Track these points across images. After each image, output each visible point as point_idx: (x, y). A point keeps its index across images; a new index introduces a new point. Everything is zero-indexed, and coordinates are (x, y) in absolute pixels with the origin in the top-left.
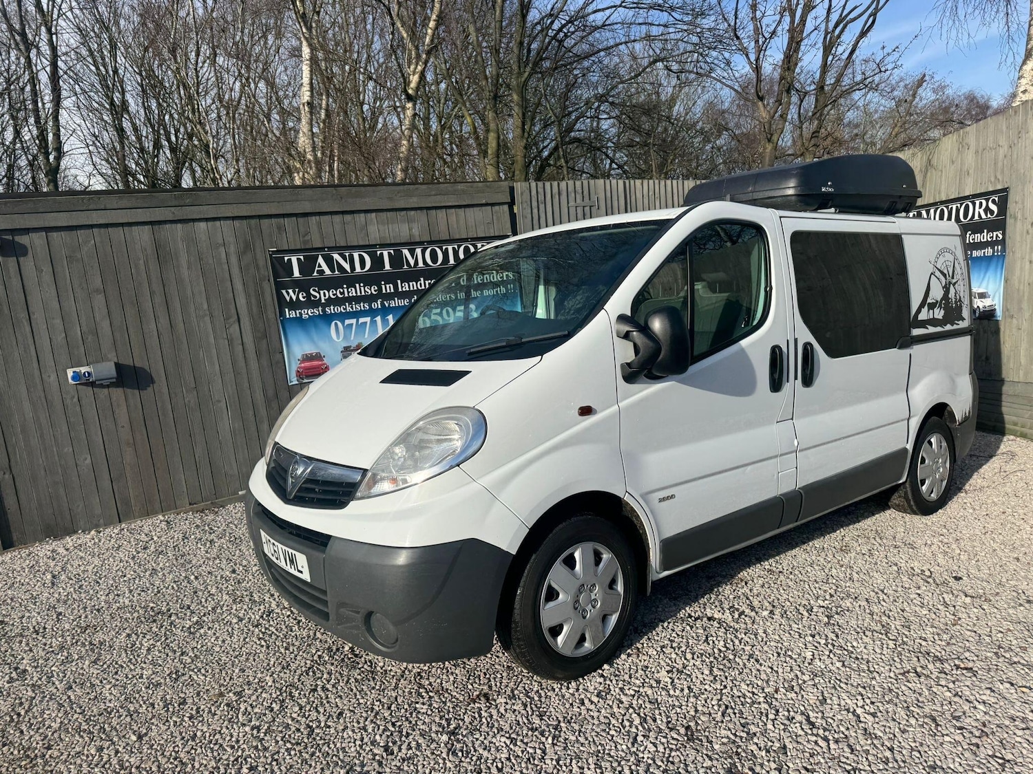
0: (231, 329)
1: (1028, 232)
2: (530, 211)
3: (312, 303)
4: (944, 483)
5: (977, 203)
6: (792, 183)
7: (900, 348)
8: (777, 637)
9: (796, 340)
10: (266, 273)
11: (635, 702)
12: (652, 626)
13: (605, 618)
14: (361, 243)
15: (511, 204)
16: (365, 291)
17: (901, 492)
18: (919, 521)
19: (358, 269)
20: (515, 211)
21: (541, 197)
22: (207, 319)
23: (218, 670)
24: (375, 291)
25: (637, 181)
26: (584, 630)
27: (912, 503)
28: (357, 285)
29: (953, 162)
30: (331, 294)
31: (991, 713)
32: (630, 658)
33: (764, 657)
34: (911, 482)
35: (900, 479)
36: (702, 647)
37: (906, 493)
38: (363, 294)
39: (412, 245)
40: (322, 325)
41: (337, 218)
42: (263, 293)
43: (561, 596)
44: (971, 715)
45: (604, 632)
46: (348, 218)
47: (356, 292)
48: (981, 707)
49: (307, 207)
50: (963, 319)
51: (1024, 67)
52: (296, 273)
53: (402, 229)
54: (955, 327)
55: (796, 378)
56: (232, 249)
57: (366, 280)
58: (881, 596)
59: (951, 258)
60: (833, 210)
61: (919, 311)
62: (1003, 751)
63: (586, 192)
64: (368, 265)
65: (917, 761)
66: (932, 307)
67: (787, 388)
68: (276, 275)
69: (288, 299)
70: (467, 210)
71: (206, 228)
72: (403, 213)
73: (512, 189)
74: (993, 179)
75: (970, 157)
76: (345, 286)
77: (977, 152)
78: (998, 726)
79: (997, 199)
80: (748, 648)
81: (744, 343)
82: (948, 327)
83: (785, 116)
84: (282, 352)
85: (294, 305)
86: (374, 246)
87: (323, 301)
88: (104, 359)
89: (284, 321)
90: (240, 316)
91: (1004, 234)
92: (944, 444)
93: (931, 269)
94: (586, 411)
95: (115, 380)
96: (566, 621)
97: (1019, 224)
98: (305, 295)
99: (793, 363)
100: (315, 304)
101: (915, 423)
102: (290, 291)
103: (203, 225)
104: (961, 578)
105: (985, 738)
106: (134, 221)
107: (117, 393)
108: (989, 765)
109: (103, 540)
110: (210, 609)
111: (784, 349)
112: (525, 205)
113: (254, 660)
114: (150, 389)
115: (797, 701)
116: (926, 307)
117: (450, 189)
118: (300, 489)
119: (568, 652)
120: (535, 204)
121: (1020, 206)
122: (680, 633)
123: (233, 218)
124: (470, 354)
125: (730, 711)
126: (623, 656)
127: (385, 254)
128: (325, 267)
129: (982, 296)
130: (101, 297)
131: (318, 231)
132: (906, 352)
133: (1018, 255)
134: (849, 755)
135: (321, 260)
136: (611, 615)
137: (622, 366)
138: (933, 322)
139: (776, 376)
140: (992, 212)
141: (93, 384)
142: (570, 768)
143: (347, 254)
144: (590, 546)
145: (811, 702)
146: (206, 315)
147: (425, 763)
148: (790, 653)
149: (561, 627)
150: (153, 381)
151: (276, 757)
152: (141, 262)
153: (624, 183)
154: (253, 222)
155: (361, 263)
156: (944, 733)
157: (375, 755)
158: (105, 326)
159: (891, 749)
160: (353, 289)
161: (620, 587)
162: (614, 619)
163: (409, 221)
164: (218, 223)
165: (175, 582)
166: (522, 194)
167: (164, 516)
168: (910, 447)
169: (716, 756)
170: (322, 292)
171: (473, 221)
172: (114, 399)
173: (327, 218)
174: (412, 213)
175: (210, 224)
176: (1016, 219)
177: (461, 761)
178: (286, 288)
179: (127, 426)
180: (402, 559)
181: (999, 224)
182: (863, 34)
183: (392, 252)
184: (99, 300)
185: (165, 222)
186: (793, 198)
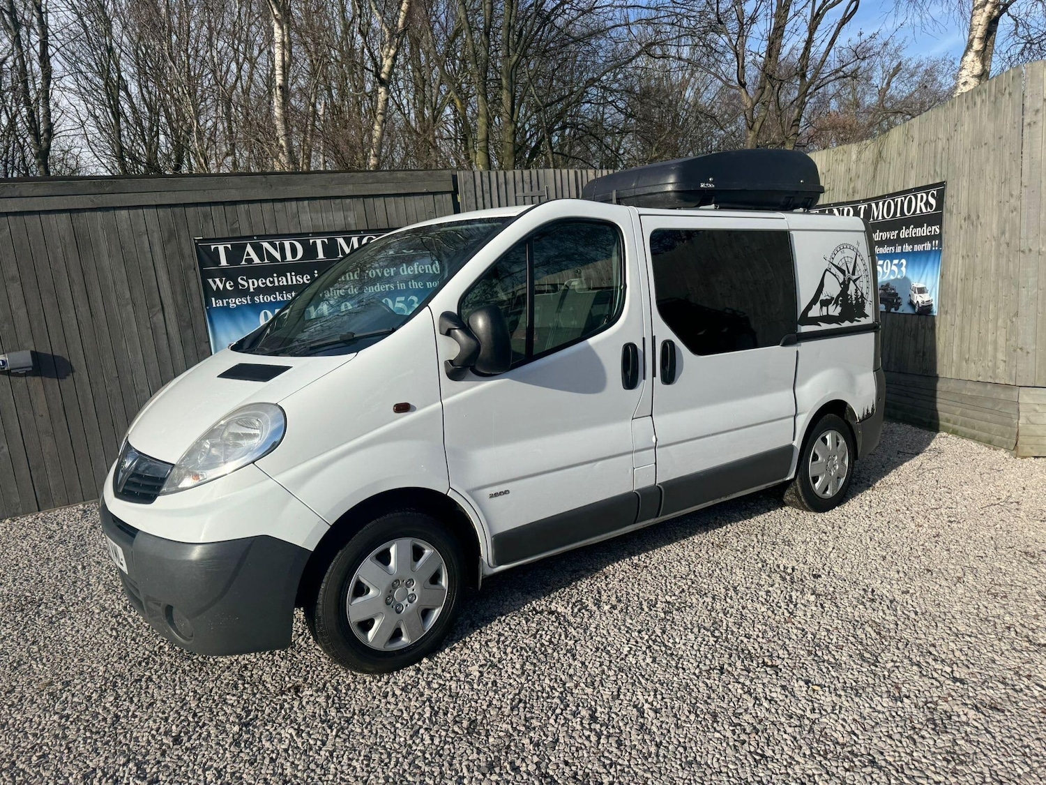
0: (155, 319)
1: (961, 227)
2: (474, 201)
3: (240, 292)
4: (842, 481)
5: (919, 196)
6: (672, 179)
7: (784, 345)
8: (605, 632)
9: (654, 339)
10: (192, 263)
11: (435, 696)
12: (488, 620)
13: (425, 613)
14: (293, 231)
15: (455, 193)
16: (297, 280)
17: (792, 489)
18: (810, 518)
19: (289, 257)
20: (459, 200)
21: (486, 187)
22: (130, 307)
23: (59, 660)
24: (308, 280)
25: (589, 171)
26: (398, 624)
27: (803, 500)
28: (288, 274)
29: (900, 155)
30: (260, 283)
31: (773, 710)
32: (453, 652)
33: (582, 652)
34: (801, 479)
35: (786, 476)
36: (527, 641)
37: (796, 490)
38: (295, 282)
39: (347, 234)
40: (251, 315)
41: (267, 206)
42: (188, 282)
43: (371, 592)
44: (753, 711)
45: (423, 627)
46: (278, 206)
47: (287, 282)
48: (766, 704)
49: (235, 195)
50: (866, 316)
51: (965, 59)
52: (224, 262)
53: (336, 218)
54: (855, 324)
55: (654, 375)
56: (156, 238)
57: (298, 268)
58: (731, 593)
59: (853, 254)
60: (713, 206)
61: (809, 307)
62: (766, 747)
63: (534, 182)
64: (300, 254)
65: (678, 756)
66: (825, 303)
67: (644, 385)
68: (202, 264)
69: (215, 288)
70: (407, 198)
71: (127, 216)
72: (338, 201)
73: (455, 178)
74: (932, 172)
75: (914, 150)
76: (275, 275)
77: (919, 144)
78: (773, 723)
79: (935, 192)
80: (571, 643)
81: (591, 341)
82: (847, 324)
83: (767, 103)
84: (209, 342)
85: (221, 294)
86: (307, 234)
87: (252, 290)
88: (19, 348)
89: (210, 311)
90: (165, 306)
91: (940, 229)
92: (842, 441)
93: (826, 265)
94: (403, 408)
95: (31, 369)
96: (376, 616)
97: (954, 217)
98: (232, 284)
99: (651, 361)
100: (244, 293)
101: (803, 421)
102: (217, 280)
103: (124, 213)
104: (820, 576)
105: (754, 735)
106: (51, 209)
107: (35, 382)
108: (745, 761)
109: (15, 528)
110: (80, 599)
111: (640, 347)
112: (468, 194)
113: (98, 650)
114: (69, 379)
115: (591, 697)
116: (818, 304)
117: (388, 177)
118: (128, 483)
119: (379, 646)
120: (479, 193)
121: (955, 200)
122: (513, 627)
123: (157, 206)
124: (312, 348)
125: (521, 705)
126: (447, 650)
127: (319, 242)
128: (253, 256)
129: (921, 291)
130: (17, 285)
131: (244, 219)
132: (791, 350)
133: (953, 250)
134: (615, 751)
135: (249, 249)
136: (434, 609)
137: (446, 363)
138: (828, 319)
139: (629, 373)
140: (931, 206)
141: (9, 373)
142: (341, 759)
143: (277, 243)
144: (407, 542)
145: (604, 697)
146: (128, 304)
147: (206, 753)
148: (609, 648)
149: (371, 622)
150: (73, 371)
151: (71, 745)
152: (60, 250)
153: (576, 173)
154: (177, 210)
155: (293, 251)
156: (718, 729)
157: (163, 744)
158: (22, 313)
159: (658, 745)
160: (284, 278)
161: (444, 582)
162: (436, 613)
163: (345, 209)
164: (140, 211)
165: (61, 571)
166: (465, 183)
167: (84, 506)
168: (797, 444)
169: (486, 750)
170: (250, 281)
171: (414, 211)
172: (31, 386)
173: (257, 206)
174: (348, 201)
175: (132, 212)
176: (951, 213)
177: (241, 751)
178: (213, 277)
179: (46, 415)
180: (196, 554)
181: (935, 219)
182: (844, 21)
183: (326, 240)
184: (15, 289)
185: (85, 210)
186: (672, 194)
